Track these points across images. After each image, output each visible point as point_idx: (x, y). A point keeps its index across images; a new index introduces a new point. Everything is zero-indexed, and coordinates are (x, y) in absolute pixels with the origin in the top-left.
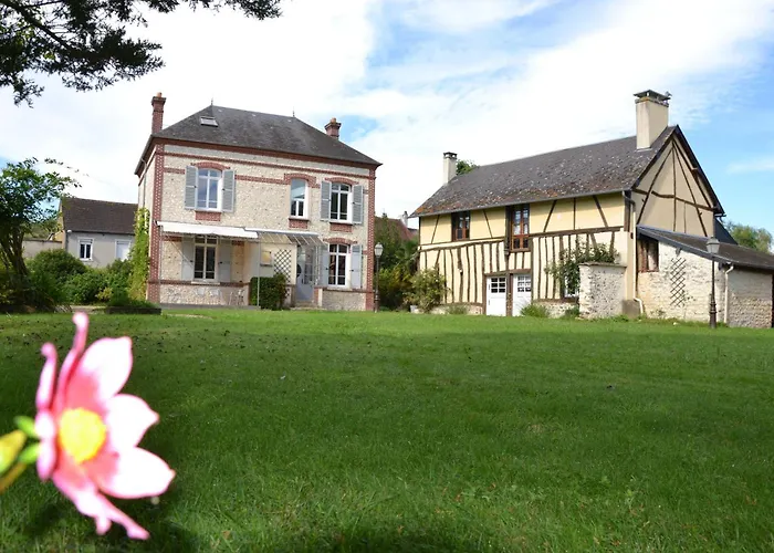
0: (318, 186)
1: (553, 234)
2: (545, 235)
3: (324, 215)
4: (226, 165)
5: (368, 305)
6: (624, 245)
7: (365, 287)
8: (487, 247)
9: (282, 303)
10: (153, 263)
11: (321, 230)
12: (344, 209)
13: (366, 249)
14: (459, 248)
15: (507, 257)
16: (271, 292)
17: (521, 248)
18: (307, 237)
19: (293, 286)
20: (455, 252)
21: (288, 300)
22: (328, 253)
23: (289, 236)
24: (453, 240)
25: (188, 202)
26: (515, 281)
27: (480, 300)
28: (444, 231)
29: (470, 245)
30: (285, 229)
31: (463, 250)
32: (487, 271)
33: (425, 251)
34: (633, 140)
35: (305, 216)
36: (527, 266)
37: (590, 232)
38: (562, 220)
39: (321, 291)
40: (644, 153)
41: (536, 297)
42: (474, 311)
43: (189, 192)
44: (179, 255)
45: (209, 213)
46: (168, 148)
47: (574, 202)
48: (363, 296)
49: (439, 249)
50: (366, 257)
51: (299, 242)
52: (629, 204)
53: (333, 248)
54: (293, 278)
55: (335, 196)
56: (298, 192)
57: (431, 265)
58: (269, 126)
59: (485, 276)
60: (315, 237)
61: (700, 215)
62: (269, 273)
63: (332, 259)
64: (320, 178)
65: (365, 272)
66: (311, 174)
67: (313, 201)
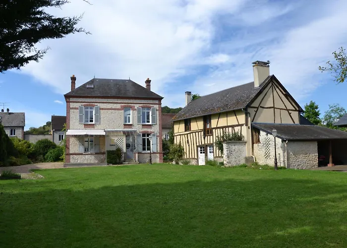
0: (136, 110)
1: (220, 128)
2: (217, 128)
3: (139, 121)
4: (96, 104)
5: (160, 159)
6: (246, 132)
7: (159, 151)
8: (197, 133)
9: (120, 160)
10: (67, 147)
11: (138, 128)
12: (148, 118)
13: (158, 134)
14: (187, 134)
15: (204, 138)
16: (115, 157)
17: (210, 134)
18: (131, 132)
19: (124, 153)
20: (186, 136)
21: (123, 159)
22: (141, 138)
23: (124, 132)
24: (186, 131)
25: (81, 120)
26: (208, 148)
27: (196, 157)
28: (182, 126)
29: (191, 133)
30: (122, 129)
31: (189, 135)
32: (198, 144)
33: (176, 136)
34: (252, 84)
35: (131, 123)
36: (212, 142)
37: (233, 126)
38: (223, 122)
39: (137, 155)
40: (257, 89)
41: (215, 156)
42: (193, 163)
43: (81, 117)
44: (77, 143)
45: (90, 125)
46: (71, 100)
47: (227, 114)
48: (158, 155)
49: (180, 135)
50: (158, 138)
51: (127, 134)
52: (247, 114)
53: (144, 135)
54: (124, 149)
55: (144, 113)
56: (128, 112)
57: (178, 142)
58: (117, 85)
59: (197, 147)
60: (135, 132)
61: (290, 114)
62: (114, 148)
63: (144, 140)
64: (136, 106)
65: (159, 145)
66: (132, 105)
67: (133, 116)
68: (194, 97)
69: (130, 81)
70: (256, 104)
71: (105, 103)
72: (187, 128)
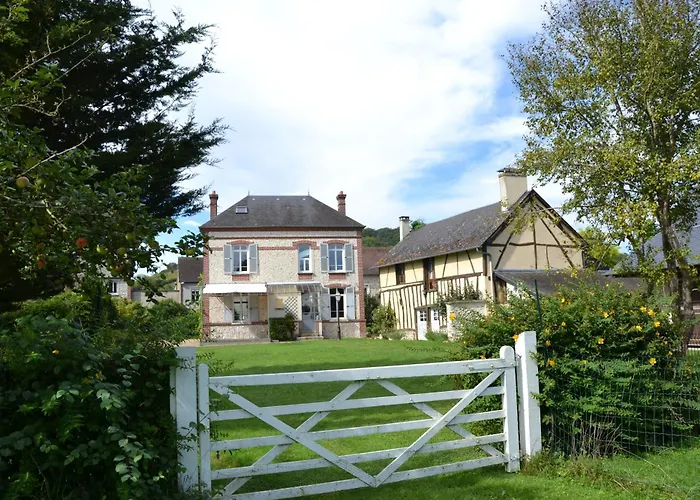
0: (318, 248)
1: (447, 279)
2: (443, 279)
3: (324, 268)
4: (251, 241)
5: (361, 331)
6: (484, 286)
7: (358, 318)
8: (414, 288)
9: (292, 334)
10: (206, 314)
11: (323, 280)
12: (340, 262)
13: (357, 289)
14: (400, 289)
15: (426, 295)
16: (283, 329)
17: (433, 289)
18: (311, 286)
19: (300, 322)
20: (398, 292)
21: (297, 332)
22: (329, 295)
23: (299, 287)
24: (397, 284)
25: (226, 269)
26: (432, 312)
27: (414, 327)
28: (392, 276)
29: (406, 287)
30: (296, 281)
31: (403, 291)
32: (416, 306)
33: (383, 292)
35: (310, 271)
36: (436, 302)
37: (466, 277)
38: (451, 268)
39: (320, 324)
42: (410, 336)
43: (226, 263)
44: (222, 305)
45: (241, 275)
46: (210, 234)
47: (457, 256)
48: (358, 324)
49: (390, 291)
50: (358, 296)
51: (304, 291)
52: (485, 257)
53: (333, 291)
54: (299, 315)
55: (332, 254)
56: (305, 253)
57: (387, 302)
58: (286, 206)
59: (415, 310)
60: (318, 285)
61: (565, 253)
62: (282, 315)
63: (333, 300)
64: (319, 242)
65: (358, 307)
66: (313, 240)
67: (314, 259)
68: (415, 225)
69: (309, 198)
70: (501, 239)
71: (267, 238)
72: (400, 279)
